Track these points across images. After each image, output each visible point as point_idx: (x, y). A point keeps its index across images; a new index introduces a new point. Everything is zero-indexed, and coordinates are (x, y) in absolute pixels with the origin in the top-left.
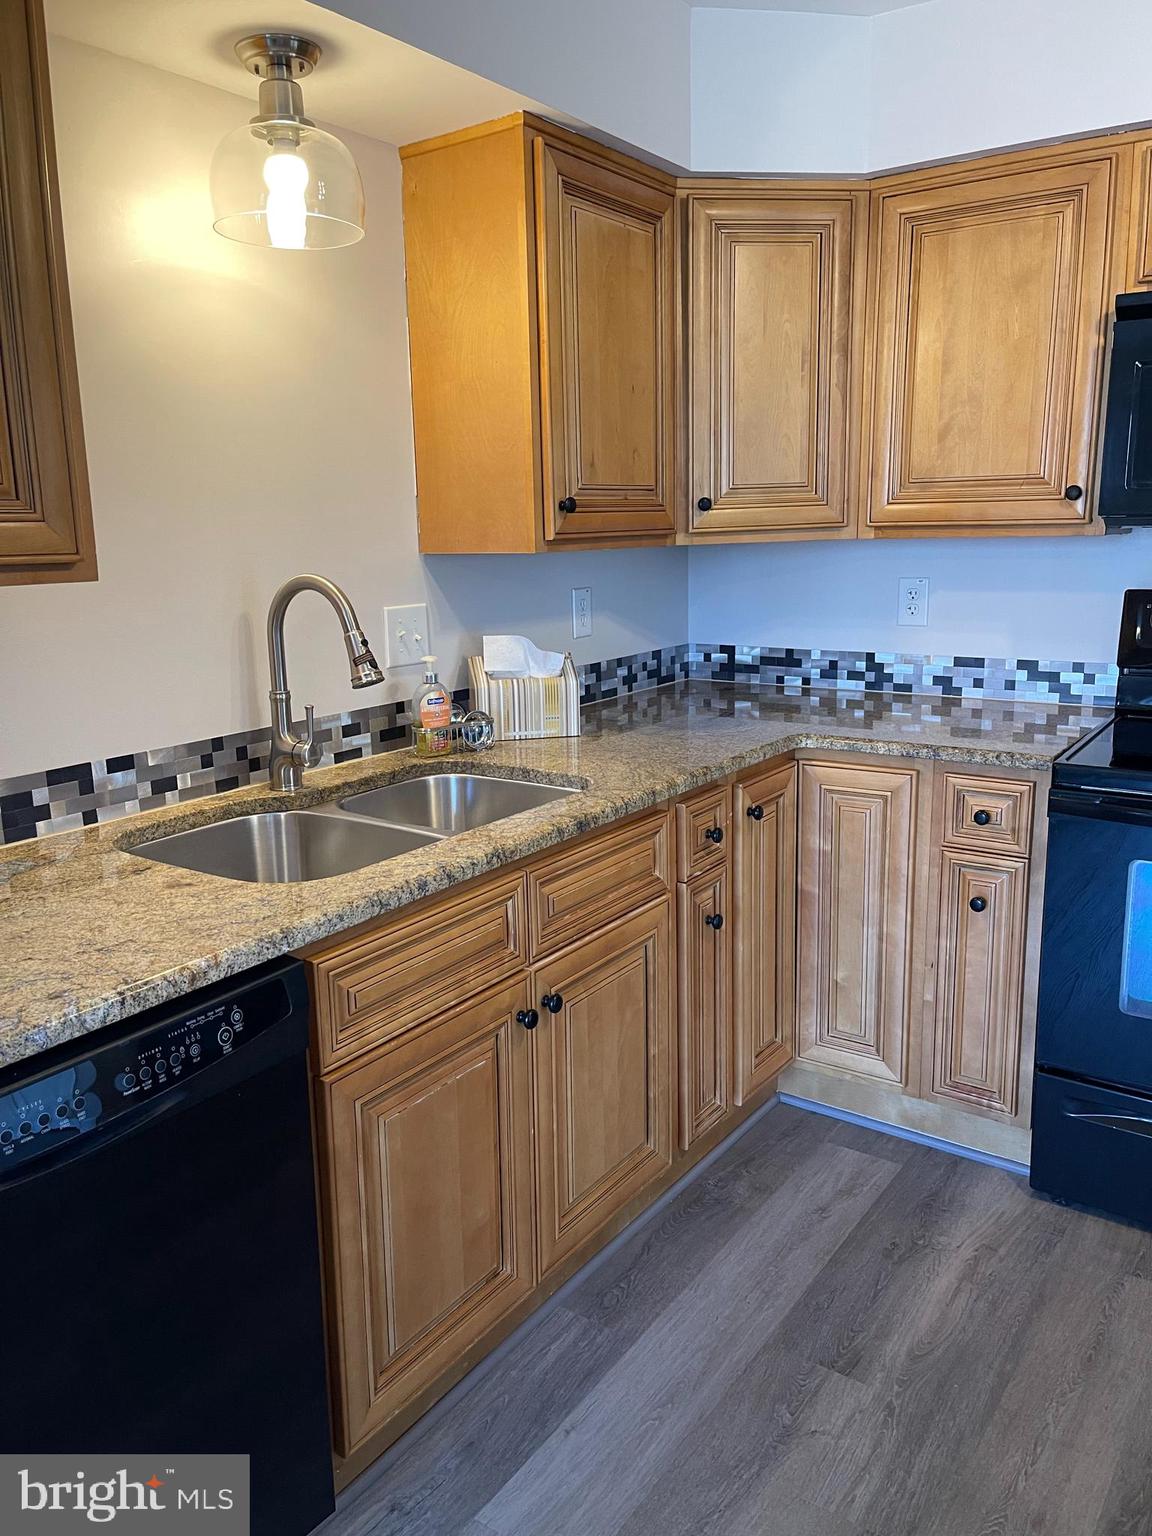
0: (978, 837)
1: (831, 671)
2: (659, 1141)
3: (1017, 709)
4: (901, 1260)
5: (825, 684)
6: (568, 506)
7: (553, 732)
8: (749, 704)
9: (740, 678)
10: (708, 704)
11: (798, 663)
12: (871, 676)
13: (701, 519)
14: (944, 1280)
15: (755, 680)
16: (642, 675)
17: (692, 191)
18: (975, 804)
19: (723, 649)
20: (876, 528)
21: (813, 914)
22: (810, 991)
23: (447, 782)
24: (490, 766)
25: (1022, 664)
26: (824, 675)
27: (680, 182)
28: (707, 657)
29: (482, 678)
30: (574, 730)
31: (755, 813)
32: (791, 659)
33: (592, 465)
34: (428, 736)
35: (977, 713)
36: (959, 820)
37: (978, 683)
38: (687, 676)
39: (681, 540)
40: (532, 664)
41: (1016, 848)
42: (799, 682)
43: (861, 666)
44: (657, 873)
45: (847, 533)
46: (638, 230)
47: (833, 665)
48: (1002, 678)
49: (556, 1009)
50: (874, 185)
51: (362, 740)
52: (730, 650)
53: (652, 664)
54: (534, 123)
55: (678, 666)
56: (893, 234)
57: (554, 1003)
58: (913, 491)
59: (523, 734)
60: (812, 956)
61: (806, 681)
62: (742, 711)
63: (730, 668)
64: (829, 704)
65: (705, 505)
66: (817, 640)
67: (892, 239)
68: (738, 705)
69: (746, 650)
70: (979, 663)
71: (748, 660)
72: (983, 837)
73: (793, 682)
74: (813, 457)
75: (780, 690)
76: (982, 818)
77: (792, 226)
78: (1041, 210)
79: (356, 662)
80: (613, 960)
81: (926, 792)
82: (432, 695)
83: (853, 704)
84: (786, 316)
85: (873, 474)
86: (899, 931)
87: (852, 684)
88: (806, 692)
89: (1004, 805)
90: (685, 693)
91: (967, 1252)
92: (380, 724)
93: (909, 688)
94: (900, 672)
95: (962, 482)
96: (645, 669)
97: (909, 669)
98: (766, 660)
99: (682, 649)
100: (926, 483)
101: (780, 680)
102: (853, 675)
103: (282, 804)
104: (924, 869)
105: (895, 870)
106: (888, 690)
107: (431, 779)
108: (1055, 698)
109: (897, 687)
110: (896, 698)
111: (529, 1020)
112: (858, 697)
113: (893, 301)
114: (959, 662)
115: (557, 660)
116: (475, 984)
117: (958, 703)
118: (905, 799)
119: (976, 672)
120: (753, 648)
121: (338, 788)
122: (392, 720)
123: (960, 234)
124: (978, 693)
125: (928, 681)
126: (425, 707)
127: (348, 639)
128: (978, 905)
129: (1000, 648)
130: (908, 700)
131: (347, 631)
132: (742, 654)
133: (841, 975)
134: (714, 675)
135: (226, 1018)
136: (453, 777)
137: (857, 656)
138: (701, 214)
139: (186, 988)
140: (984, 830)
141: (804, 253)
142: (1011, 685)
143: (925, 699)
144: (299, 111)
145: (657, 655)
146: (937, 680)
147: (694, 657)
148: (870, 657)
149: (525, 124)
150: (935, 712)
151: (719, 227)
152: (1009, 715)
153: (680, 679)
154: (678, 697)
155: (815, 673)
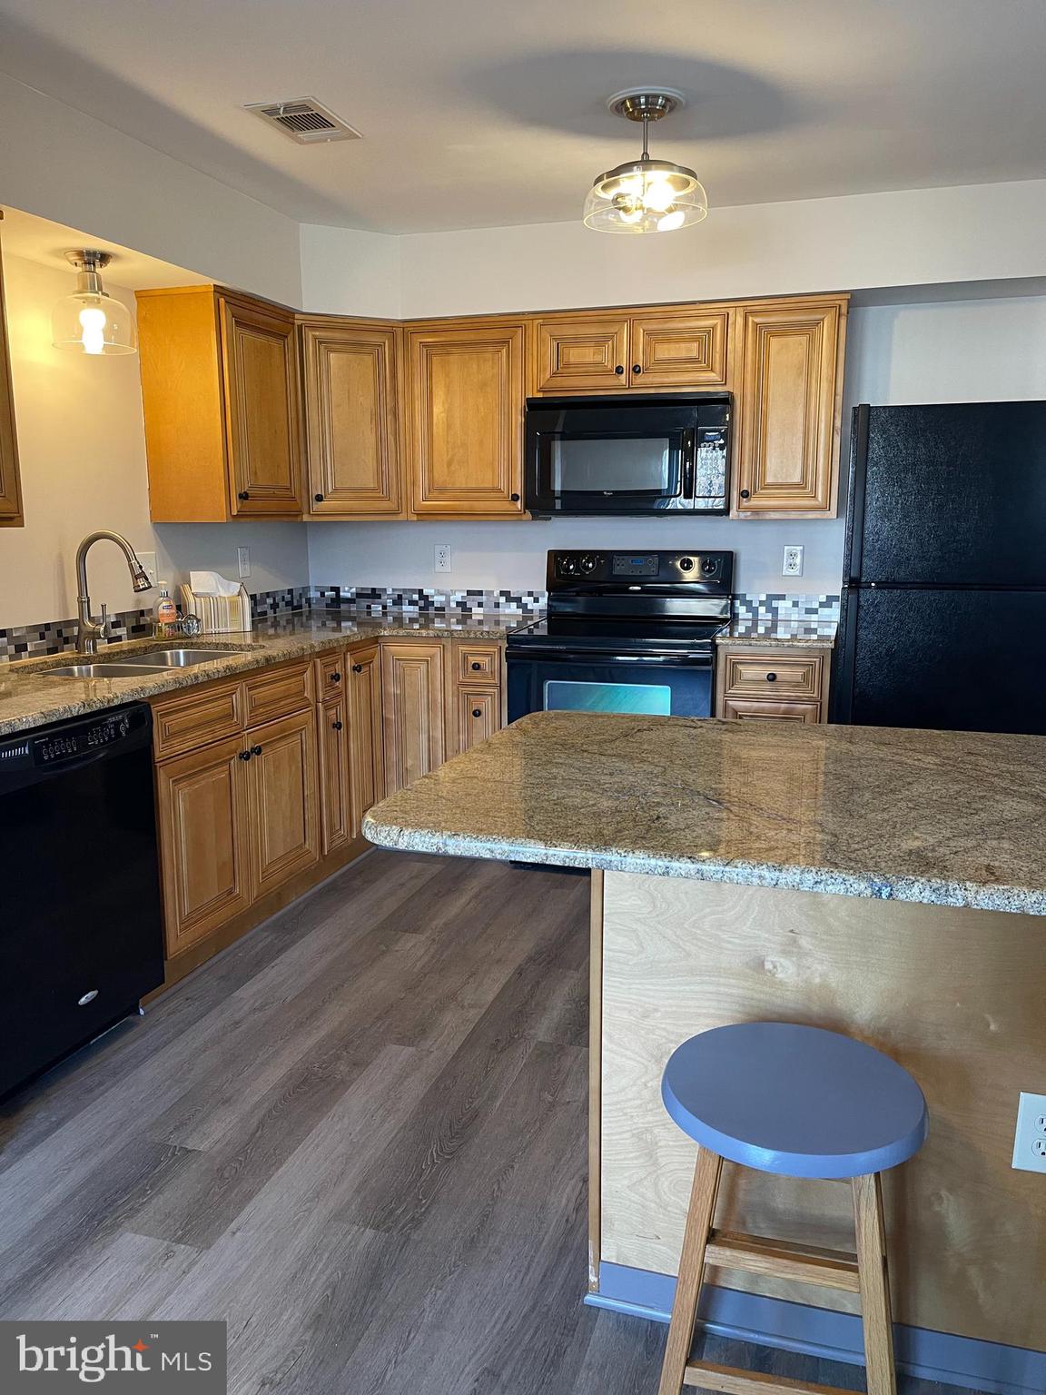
0: (475, 678)
1: (398, 601)
2: (311, 845)
3: (502, 618)
4: (441, 897)
5: (395, 609)
6: (244, 497)
7: (236, 629)
8: (350, 623)
9: (343, 607)
10: (324, 624)
11: (379, 597)
12: (422, 603)
13: (317, 506)
14: (463, 900)
15: (353, 608)
16: (282, 604)
17: (304, 322)
18: (473, 660)
19: (333, 589)
20: (417, 514)
21: (393, 730)
22: (392, 776)
23: (178, 653)
24: (203, 644)
25: (502, 593)
26: (395, 603)
27: (297, 316)
28: (323, 594)
29: (191, 598)
30: (248, 628)
31: (357, 669)
32: (375, 594)
33: (256, 473)
34: (163, 628)
35: (480, 622)
36: (465, 670)
37: (480, 605)
38: (310, 607)
39: (306, 518)
40: (220, 589)
41: (493, 681)
42: (380, 608)
43: (416, 597)
44: (306, 695)
45: (401, 517)
46: (275, 344)
47: (400, 597)
48: (493, 600)
49: (259, 753)
50: (406, 325)
51: (122, 631)
52: (337, 590)
53: (288, 597)
54: (219, 290)
55: (304, 600)
56: (417, 353)
57: (258, 751)
58: (435, 494)
59: (217, 630)
60: (393, 755)
61: (384, 607)
62: (346, 628)
63: (338, 600)
64: (399, 620)
65: (319, 498)
66: (390, 582)
67: (416, 356)
68: (343, 624)
69: (346, 589)
70: (480, 593)
71: (349, 595)
72: (477, 677)
73: (377, 608)
74: (380, 473)
75: (369, 613)
76: (476, 667)
77: (362, 345)
78: (491, 349)
79: (136, 577)
80: (285, 736)
81: (449, 656)
82: (164, 604)
83: (412, 620)
84: (360, 393)
85: (414, 484)
86: (439, 734)
87: (411, 608)
88: (385, 614)
89: (487, 659)
90: (309, 617)
91: (475, 890)
92: (132, 622)
93: (443, 609)
94: (438, 600)
95: (462, 490)
96: (283, 600)
97: (443, 598)
98: (359, 595)
99: (306, 589)
100: (442, 490)
101: (369, 607)
102: (412, 603)
103: (88, 661)
104: (449, 699)
105: (435, 701)
106: (431, 611)
107: (168, 652)
108: (520, 611)
109: (437, 609)
110: (437, 616)
111: (245, 756)
112: (415, 616)
113: (418, 388)
114: (469, 593)
115: (236, 586)
116: (220, 734)
117: (470, 617)
118: (438, 661)
119: (479, 598)
120: (351, 588)
121: (117, 653)
122: (138, 621)
123: (452, 358)
124: (481, 610)
125: (453, 605)
126: (161, 611)
127: (131, 566)
128: (477, 713)
129: (492, 585)
130: (443, 616)
131: (129, 561)
132: (345, 591)
133: (410, 762)
134: (327, 606)
135: (123, 720)
136: (181, 651)
137: (413, 591)
138: (310, 335)
139: (106, 705)
140: (477, 673)
141: (368, 359)
142: (497, 605)
143: (452, 616)
144: (100, 289)
145: (290, 591)
146: (458, 604)
147: (314, 594)
148: (421, 592)
149: (215, 291)
150: (458, 622)
151: (320, 343)
152: (497, 623)
153: (305, 609)
154: (304, 618)
155: (389, 602)
